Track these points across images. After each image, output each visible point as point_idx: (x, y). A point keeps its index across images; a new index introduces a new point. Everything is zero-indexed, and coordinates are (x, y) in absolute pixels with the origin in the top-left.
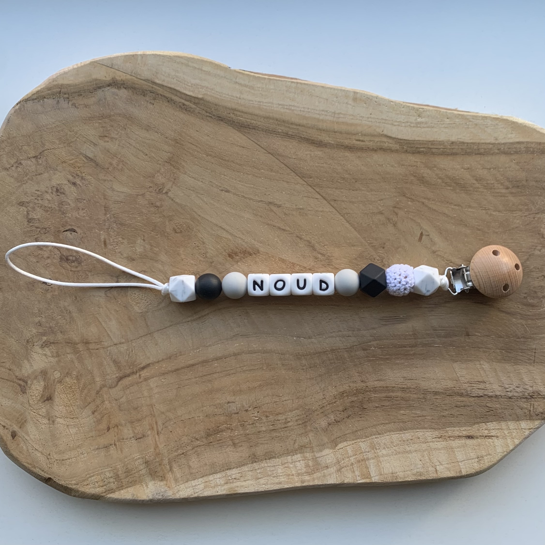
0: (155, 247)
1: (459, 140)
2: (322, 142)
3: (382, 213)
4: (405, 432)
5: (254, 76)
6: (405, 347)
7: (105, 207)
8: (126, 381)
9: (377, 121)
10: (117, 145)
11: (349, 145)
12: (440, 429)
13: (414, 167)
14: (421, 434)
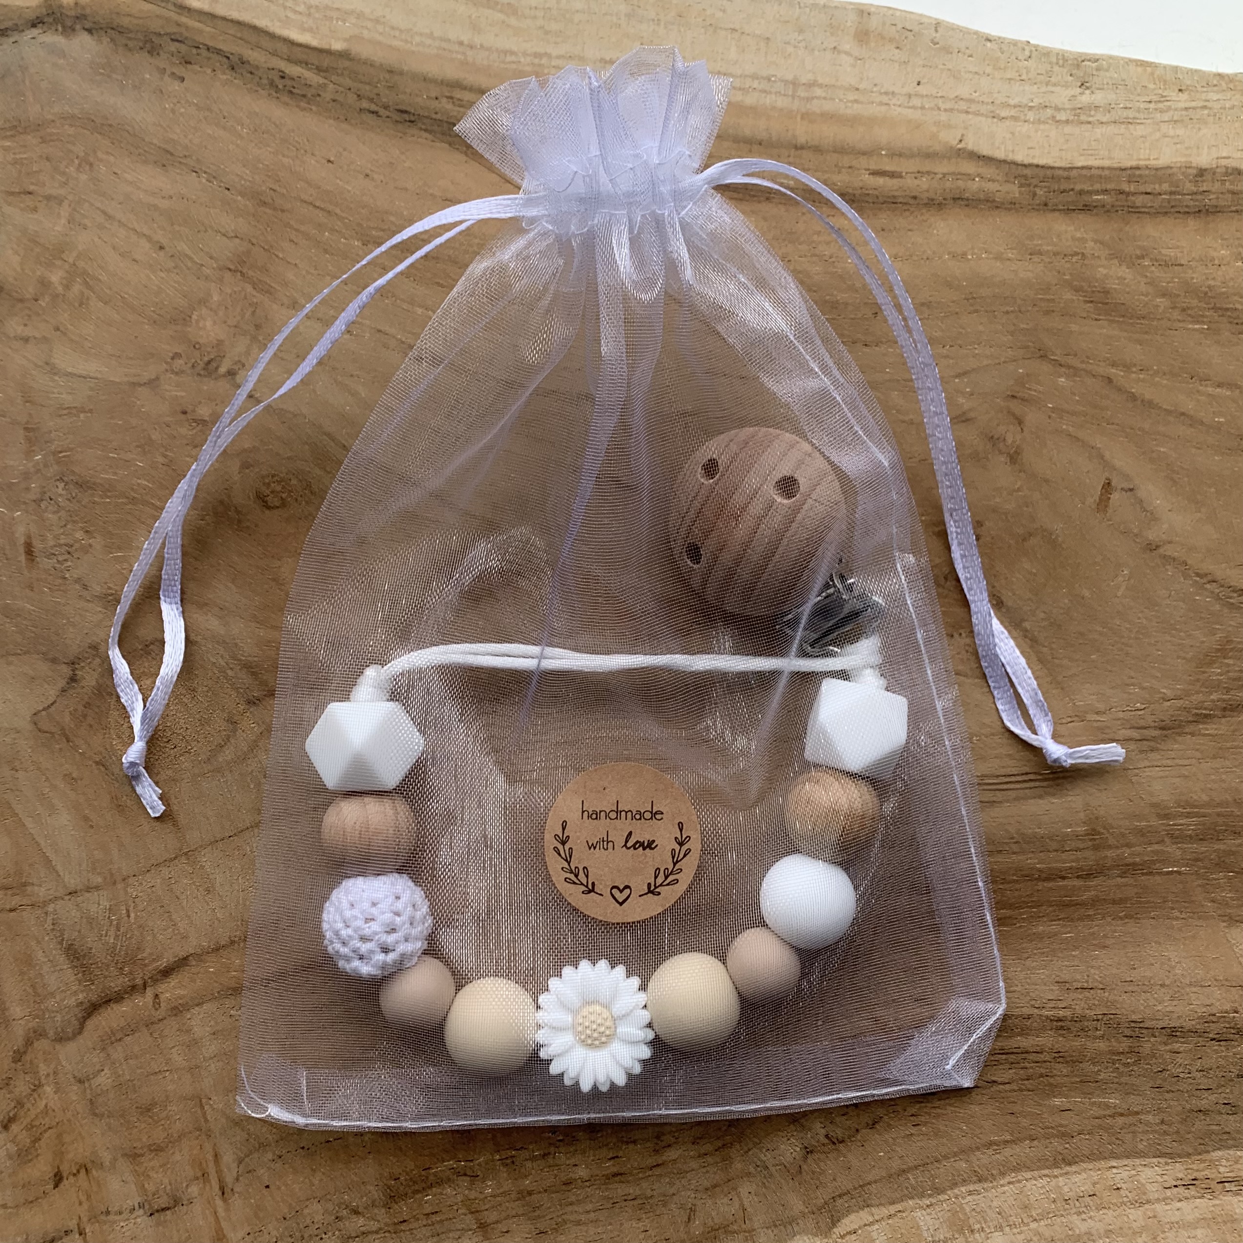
1: (1224, 162)
3: (967, 420)
4: (1068, 1168)
6: (1064, 878)
7: (26, 429)
9: (941, 105)
10: (63, 221)
11: (850, 191)
12: (1189, 1155)
13: (1075, 259)
14: (1125, 1174)
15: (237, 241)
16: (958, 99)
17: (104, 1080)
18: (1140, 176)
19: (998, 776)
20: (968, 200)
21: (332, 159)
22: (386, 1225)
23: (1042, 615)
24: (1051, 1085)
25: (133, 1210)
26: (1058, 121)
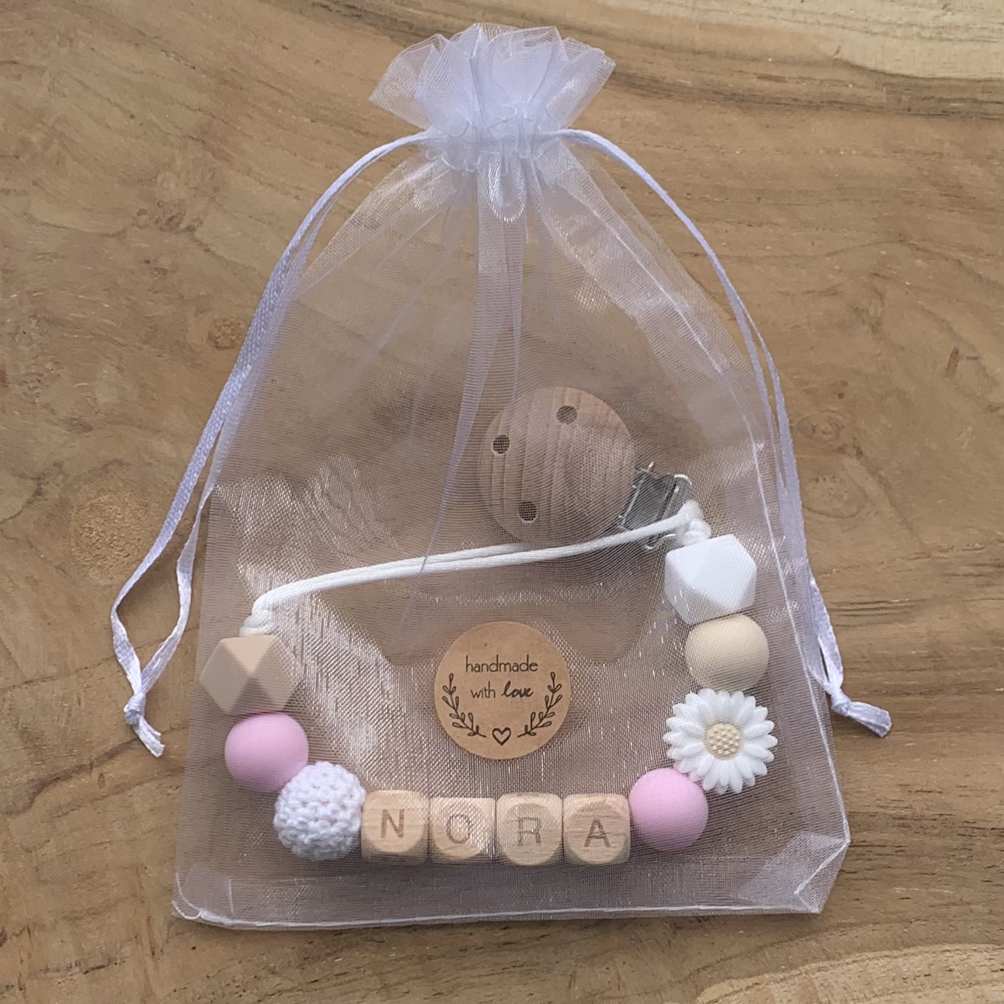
15: (200, 114)
16: (836, 15)
17: (50, 850)
19: (852, 604)
20: (841, 103)
21: (287, 46)
22: (300, 984)
23: (896, 465)
24: (892, 875)
25: (69, 968)
26: (923, 38)
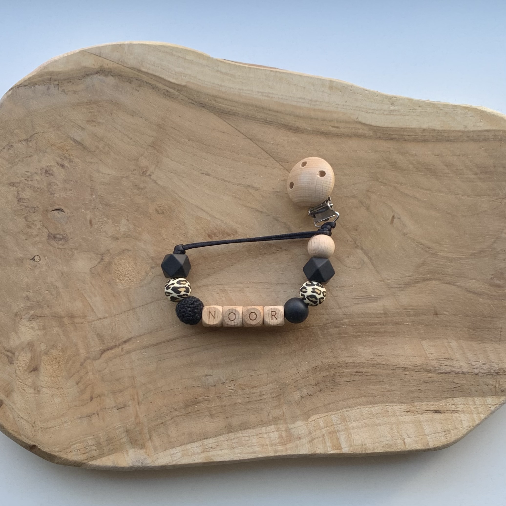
0: (138, 227)
1: (430, 127)
2: (299, 128)
3: (355, 197)
4: (374, 405)
5: (235, 65)
6: (376, 325)
7: (91, 188)
8: (108, 354)
9: (352, 108)
10: (103, 130)
11: (325, 131)
12: (408, 403)
13: (387, 153)
14: (390, 408)
15: (153, 138)
16: (357, 107)
17: (106, 371)
18: (407, 130)
19: (359, 296)
20: (358, 135)
21: (181, 116)
22: (184, 414)
23: (374, 252)
24: (370, 382)
25: (112, 408)
26: (384, 114)
